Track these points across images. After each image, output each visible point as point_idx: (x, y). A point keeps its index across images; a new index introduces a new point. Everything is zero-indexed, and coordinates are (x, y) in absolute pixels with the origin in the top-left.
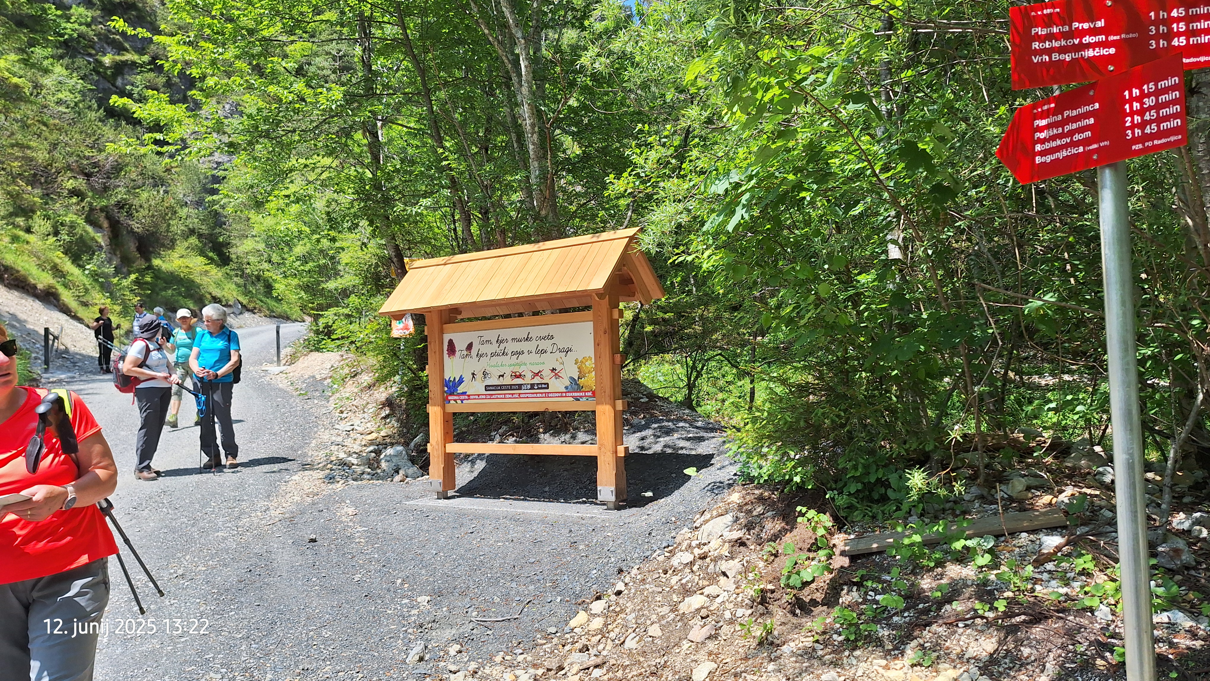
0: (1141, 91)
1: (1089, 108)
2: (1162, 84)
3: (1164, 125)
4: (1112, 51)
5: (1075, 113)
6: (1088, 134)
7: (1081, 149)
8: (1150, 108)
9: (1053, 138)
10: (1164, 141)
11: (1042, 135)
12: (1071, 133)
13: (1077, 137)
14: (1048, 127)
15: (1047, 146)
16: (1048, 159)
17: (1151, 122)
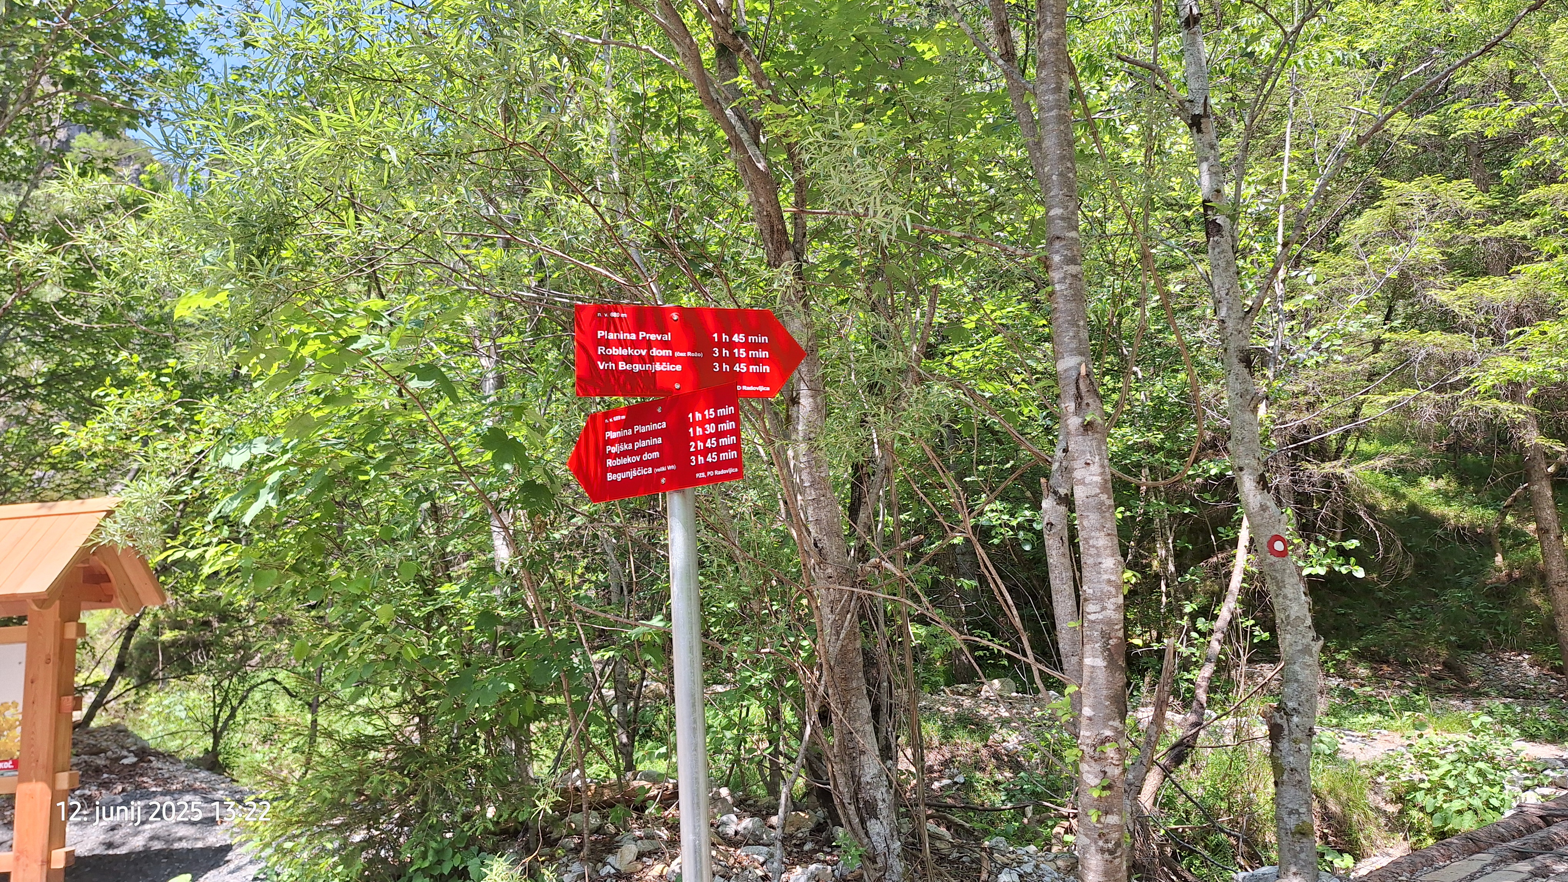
0: (703, 416)
1: (657, 426)
2: (722, 412)
3: (724, 456)
4: (679, 368)
5: (644, 429)
6: (656, 455)
7: (650, 471)
8: (711, 436)
9: (624, 454)
10: (723, 472)
11: (614, 450)
12: (641, 451)
13: (646, 456)
14: (620, 440)
15: (619, 462)
16: (619, 477)
17: (711, 450)
